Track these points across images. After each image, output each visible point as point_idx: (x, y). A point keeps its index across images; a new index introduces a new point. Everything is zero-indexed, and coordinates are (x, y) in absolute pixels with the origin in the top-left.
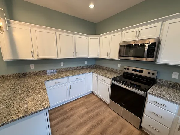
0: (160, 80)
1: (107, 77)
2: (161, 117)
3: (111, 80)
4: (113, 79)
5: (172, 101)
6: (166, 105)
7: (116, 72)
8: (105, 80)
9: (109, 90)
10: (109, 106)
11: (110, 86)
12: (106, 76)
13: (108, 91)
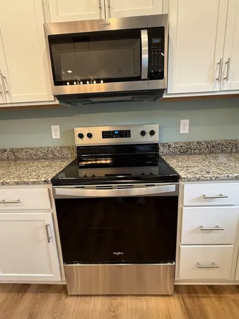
0: (163, 145)
1: (27, 183)
2: (217, 229)
3: (50, 186)
4: (56, 182)
5: (236, 177)
6: (224, 194)
7: (50, 156)
8: (18, 201)
9: (52, 234)
10: (62, 290)
11: (48, 216)
12: (18, 177)
13: (49, 239)
